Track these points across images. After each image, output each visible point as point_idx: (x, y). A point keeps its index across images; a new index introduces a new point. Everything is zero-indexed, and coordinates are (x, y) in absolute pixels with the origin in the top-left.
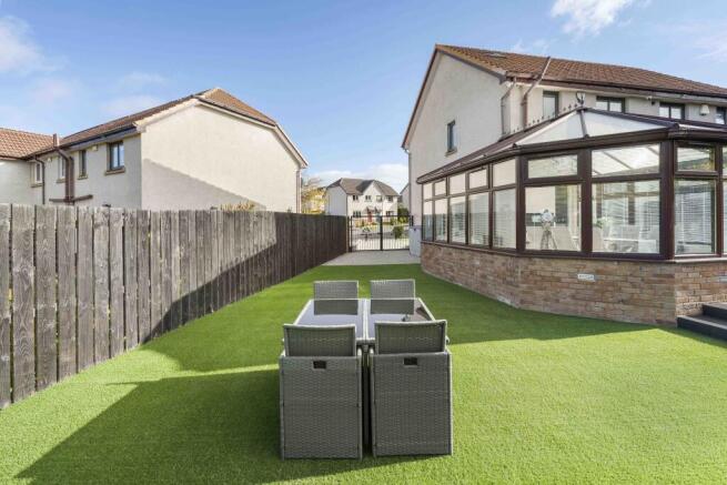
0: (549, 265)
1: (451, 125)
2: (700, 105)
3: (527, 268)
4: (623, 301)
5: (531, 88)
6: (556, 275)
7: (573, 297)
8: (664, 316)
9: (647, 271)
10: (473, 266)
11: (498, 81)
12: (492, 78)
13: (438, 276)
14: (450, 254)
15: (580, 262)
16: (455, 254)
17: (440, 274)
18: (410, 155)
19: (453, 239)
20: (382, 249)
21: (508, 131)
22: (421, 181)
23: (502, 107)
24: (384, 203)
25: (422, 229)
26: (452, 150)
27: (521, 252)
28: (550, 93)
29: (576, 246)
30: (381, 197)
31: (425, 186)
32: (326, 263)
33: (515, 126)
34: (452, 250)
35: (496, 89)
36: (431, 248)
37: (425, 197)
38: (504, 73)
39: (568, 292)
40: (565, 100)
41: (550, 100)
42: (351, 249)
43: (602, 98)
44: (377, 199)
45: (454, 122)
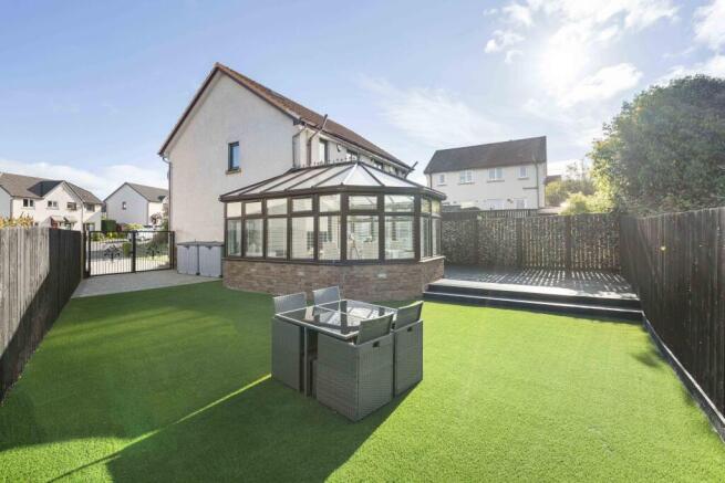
1: (232, 146)
3: (348, 273)
4: (401, 288)
5: (314, 135)
6: (366, 276)
8: (417, 293)
9: (411, 268)
10: (297, 276)
11: (291, 122)
12: (286, 118)
13: (250, 291)
14: (268, 268)
15: (380, 266)
16: (273, 268)
17: (254, 288)
18: (170, 164)
19: (248, 254)
20: (134, 271)
21: (297, 165)
22: (225, 199)
23: (294, 143)
24: (79, 212)
25: (224, 246)
26: (232, 169)
27: (344, 261)
28: (322, 140)
29: (375, 256)
30: (75, 204)
31: (229, 205)
32: (75, 295)
33: (303, 162)
34: (268, 264)
35: (289, 128)
36: (239, 265)
37: (229, 215)
38: (298, 117)
39: (374, 287)
40: (332, 148)
41: (322, 146)
42: (87, 274)
43: (349, 151)
44: (69, 206)
45: (237, 144)
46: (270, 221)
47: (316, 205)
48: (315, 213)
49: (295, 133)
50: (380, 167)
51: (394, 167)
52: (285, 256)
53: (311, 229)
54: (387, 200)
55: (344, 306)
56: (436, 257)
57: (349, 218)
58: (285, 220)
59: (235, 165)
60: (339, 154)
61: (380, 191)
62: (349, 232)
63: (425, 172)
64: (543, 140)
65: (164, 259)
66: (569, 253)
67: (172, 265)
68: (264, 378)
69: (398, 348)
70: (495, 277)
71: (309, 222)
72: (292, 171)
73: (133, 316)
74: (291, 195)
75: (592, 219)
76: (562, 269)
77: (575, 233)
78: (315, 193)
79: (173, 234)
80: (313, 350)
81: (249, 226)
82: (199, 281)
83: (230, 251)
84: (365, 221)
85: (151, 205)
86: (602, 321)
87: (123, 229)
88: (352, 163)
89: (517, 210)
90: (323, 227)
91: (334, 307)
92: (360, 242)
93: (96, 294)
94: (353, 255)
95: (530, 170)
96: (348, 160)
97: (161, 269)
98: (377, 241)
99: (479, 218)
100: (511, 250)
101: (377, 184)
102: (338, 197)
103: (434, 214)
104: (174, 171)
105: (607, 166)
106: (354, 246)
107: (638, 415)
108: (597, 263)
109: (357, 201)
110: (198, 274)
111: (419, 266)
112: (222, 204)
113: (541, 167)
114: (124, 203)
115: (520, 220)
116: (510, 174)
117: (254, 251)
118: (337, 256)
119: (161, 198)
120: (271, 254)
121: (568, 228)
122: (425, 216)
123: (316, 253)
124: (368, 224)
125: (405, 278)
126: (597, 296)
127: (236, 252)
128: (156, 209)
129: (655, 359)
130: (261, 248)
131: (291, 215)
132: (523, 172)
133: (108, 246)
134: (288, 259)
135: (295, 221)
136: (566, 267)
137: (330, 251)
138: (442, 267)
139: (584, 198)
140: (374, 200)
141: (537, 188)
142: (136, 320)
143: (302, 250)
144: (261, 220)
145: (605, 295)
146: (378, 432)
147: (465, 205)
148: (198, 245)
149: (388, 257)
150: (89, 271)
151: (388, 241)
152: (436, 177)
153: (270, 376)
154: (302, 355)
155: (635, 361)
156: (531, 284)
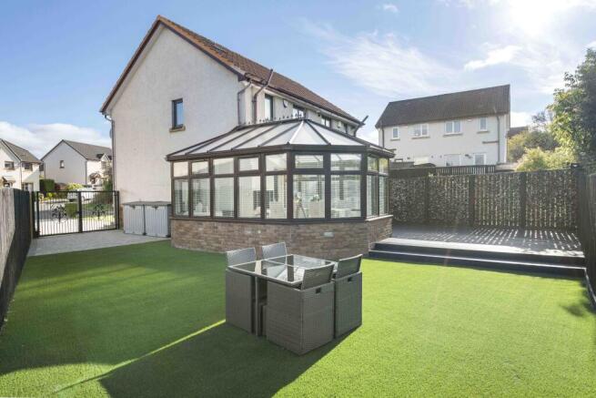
0: (309, 229)
1: (176, 103)
2: (338, 120)
3: (295, 232)
5: (260, 91)
6: (312, 234)
7: (322, 248)
9: (357, 227)
10: (244, 235)
11: (236, 78)
12: (231, 74)
14: (216, 228)
15: (325, 225)
16: (221, 227)
18: (113, 122)
19: (196, 214)
20: (81, 231)
21: (243, 122)
22: (172, 159)
23: (239, 100)
24: (18, 170)
25: (171, 206)
26: (176, 127)
27: (291, 220)
28: (267, 96)
29: (322, 215)
30: (13, 163)
31: (176, 164)
32: (29, 255)
33: (248, 120)
34: (216, 224)
35: (233, 85)
36: (187, 224)
37: (176, 175)
38: (243, 73)
39: (319, 245)
40: (278, 104)
41: (267, 102)
42: (37, 234)
43: (295, 107)
44: (6, 165)
45: (180, 101)
46: (217, 180)
47: (262, 164)
48: (262, 172)
49: (240, 89)
50: (328, 124)
51: (343, 122)
52: (232, 216)
53: (258, 188)
54: (334, 158)
55: (290, 260)
56: (383, 216)
57: (295, 177)
58: (232, 180)
59: (179, 123)
60: (285, 110)
61: (326, 150)
62: (295, 191)
63: (378, 126)
64: (506, 89)
65: (109, 220)
66: (523, 211)
67: (118, 225)
68: (219, 323)
69: (339, 294)
70: (444, 235)
71: (256, 181)
72: (238, 129)
73: (90, 272)
74: (238, 154)
75: (548, 176)
76: (515, 228)
77: (530, 190)
78: (261, 153)
79: (118, 194)
80: (263, 298)
81: (196, 185)
82: (147, 241)
83: (178, 210)
84: (312, 179)
85: (89, 163)
86: (544, 277)
87: (62, 188)
88: (298, 121)
89: (476, 166)
90: (270, 186)
91: (282, 260)
92: (307, 201)
93: (49, 253)
94: (299, 214)
95: (491, 122)
96: (294, 117)
97: (106, 229)
98: (323, 200)
99: (431, 175)
100: (463, 208)
101: (323, 143)
102: (284, 156)
103: (381, 173)
104: (116, 129)
105: (570, 119)
106: (300, 205)
107: (552, 353)
108: (553, 221)
109: (303, 160)
110: (145, 234)
111: (365, 225)
112: (169, 164)
113: (503, 119)
114: (62, 162)
115: (473, 177)
116: (470, 126)
117: (201, 210)
118: (283, 215)
119: (99, 156)
120: (219, 214)
121: (523, 185)
122: (373, 174)
123: (263, 212)
124: (315, 182)
125: (351, 236)
126: (543, 253)
127: (182, 211)
128: (95, 167)
129: (583, 309)
130: (208, 208)
131: (238, 174)
132: (483, 125)
133: (55, 206)
134: (234, 218)
135: (242, 180)
136: (520, 225)
137: (277, 210)
138: (389, 226)
139: (542, 153)
140: (321, 158)
141: (498, 142)
142: (93, 275)
143: (248, 210)
144: (208, 180)
145: (551, 253)
146: (319, 363)
147: (419, 161)
148: (144, 205)
149: (334, 216)
150: (38, 231)
151: (335, 200)
152: (389, 131)
153: (224, 321)
154: (253, 301)
155: (564, 312)
156: (480, 243)
